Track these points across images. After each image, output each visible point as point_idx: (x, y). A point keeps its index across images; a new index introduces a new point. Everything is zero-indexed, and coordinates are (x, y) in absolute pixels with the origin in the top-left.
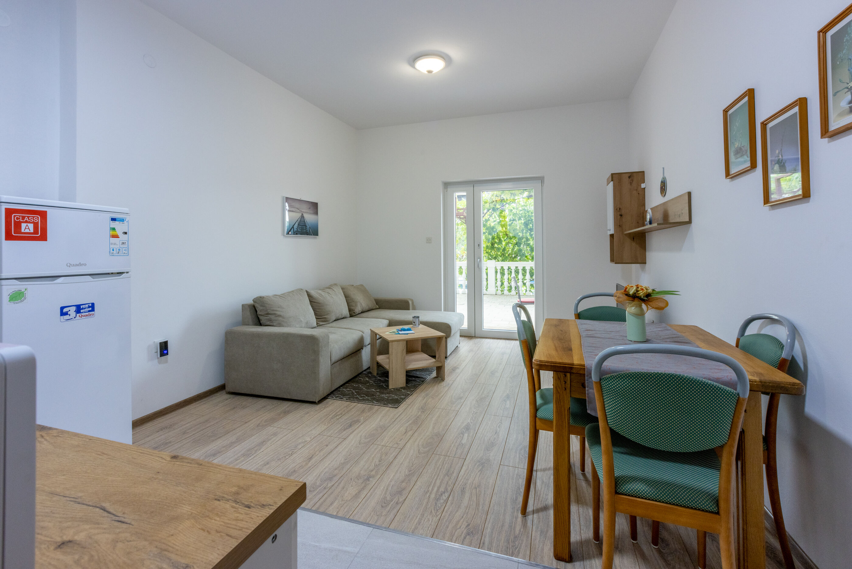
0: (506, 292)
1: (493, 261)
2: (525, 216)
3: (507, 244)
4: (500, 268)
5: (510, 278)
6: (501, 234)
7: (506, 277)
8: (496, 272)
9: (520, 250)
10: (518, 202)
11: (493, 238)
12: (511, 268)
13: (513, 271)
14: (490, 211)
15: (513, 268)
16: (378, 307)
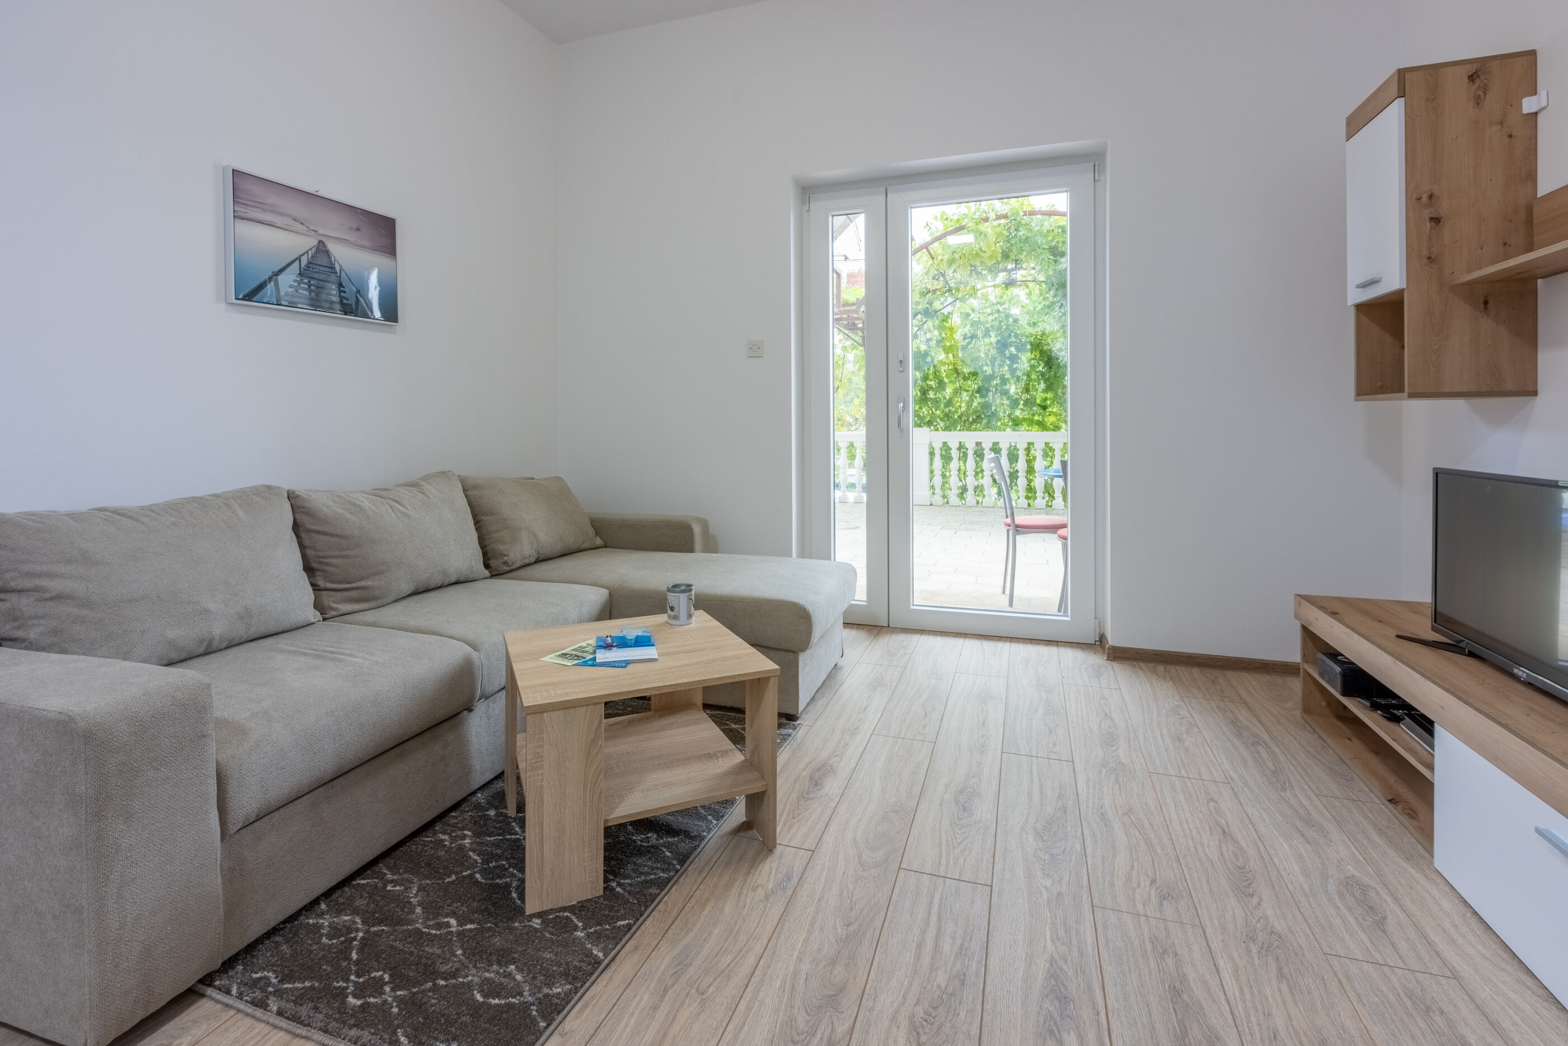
0: (954, 499)
1: (925, 429)
2: (1000, 328)
3: (957, 392)
4: (941, 445)
5: (963, 468)
6: (942, 369)
7: (954, 465)
8: (932, 454)
9: (986, 406)
10: (983, 295)
11: (926, 378)
12: (967, 446)
13: (970, 453)
14: (919, 316)
15: (971, 447)
16: (599, 541)
